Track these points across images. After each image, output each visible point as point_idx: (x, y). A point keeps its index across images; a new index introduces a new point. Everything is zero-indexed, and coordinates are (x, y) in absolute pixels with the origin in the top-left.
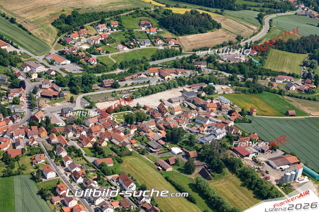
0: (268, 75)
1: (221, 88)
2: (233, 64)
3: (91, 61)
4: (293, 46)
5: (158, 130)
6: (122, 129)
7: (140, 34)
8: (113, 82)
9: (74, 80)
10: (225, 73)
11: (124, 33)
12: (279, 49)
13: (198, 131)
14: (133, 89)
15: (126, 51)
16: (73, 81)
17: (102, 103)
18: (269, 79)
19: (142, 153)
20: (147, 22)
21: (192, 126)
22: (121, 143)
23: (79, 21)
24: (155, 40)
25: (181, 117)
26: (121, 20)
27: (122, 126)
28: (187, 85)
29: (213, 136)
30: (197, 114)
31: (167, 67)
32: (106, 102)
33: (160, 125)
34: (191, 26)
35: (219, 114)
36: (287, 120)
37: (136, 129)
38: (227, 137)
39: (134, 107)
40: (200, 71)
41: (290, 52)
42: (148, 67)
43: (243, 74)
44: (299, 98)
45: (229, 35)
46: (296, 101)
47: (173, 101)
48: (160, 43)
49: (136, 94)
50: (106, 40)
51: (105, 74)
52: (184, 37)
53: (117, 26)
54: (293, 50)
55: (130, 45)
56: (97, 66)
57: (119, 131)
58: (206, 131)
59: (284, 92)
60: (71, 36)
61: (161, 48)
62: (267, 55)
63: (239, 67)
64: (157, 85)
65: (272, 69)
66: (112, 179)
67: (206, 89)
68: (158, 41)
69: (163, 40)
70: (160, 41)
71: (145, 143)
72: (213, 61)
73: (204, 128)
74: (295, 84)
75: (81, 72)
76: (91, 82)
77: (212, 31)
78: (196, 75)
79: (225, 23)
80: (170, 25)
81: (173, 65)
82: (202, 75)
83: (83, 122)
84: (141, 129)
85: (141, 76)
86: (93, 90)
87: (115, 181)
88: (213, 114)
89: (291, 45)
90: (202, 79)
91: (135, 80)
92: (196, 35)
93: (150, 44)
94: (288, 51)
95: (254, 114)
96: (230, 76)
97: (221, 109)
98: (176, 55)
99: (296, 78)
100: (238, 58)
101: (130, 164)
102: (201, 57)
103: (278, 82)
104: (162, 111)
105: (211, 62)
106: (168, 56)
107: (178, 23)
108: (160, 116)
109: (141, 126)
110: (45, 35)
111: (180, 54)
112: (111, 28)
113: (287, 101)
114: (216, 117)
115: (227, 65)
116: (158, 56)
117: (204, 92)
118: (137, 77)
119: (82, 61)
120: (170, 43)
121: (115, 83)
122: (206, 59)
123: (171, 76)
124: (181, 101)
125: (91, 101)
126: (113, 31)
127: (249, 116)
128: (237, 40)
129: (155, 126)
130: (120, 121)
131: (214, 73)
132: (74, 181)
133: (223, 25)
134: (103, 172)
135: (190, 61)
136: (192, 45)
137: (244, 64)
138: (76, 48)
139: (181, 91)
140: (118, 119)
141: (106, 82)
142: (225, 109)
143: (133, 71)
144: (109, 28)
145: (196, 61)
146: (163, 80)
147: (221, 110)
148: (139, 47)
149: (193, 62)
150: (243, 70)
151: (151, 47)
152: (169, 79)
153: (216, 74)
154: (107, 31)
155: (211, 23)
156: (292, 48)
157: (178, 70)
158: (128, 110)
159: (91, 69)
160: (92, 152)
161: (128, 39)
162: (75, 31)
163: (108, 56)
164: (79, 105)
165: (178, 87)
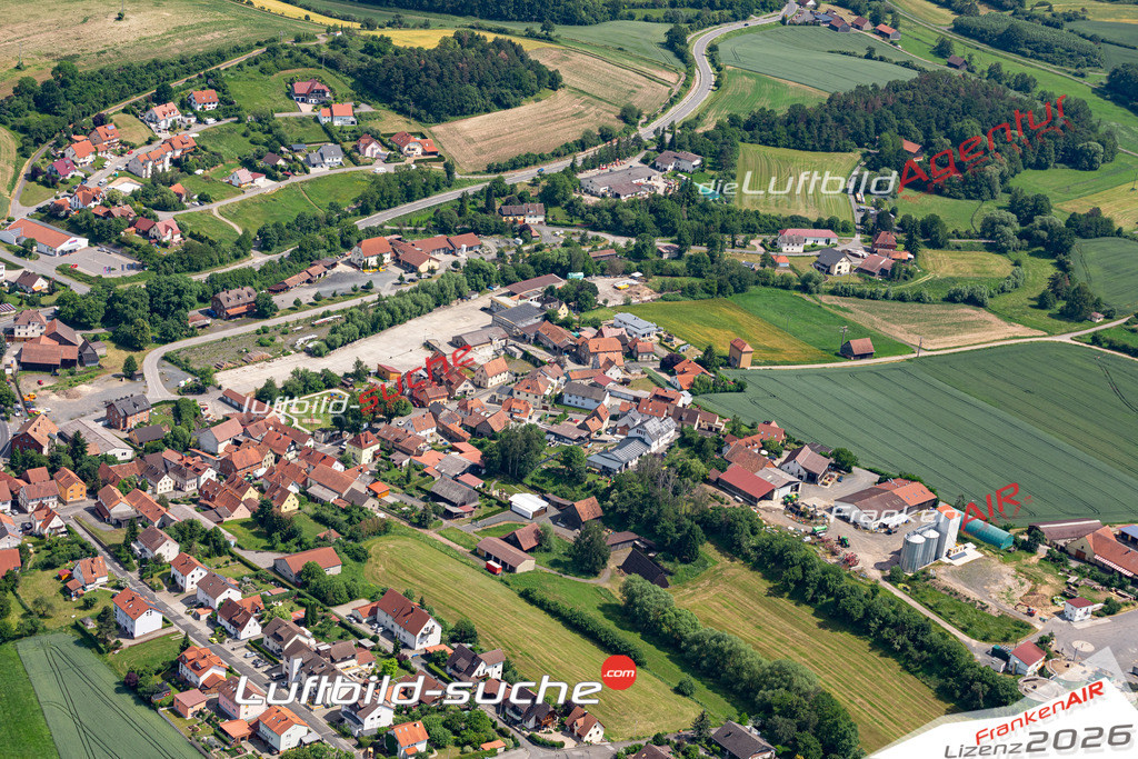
0: (749, 232)
1: (611, 288)
2: (634, 202)
3: (163, 231)
4: (807, 128)
5: (449, 444)
6: (329, 450)
7: (301, 129)
8: (252, 299)
9: (124, 301)
10: (610, 238)
11: (242, 128)
12: (765, 142)
13: (584, 434)
14: (323, 316)
15: (267, 188)
16: (117, 305)
17: (233, 371)
18: (755, 242)
19: (422, 522)
20: (318, 86)
21: (556, 420)
22: (344, 495)
23: (82, 98)
24: (355, 143)
25: (515, 393)
26: (225, 86)
27: (326, 442)
28: (498, 287)
29: (636, 442)
30: (563, 378)
31: (415, 232)
32: (248, 368)
33: (450, 426)
34: (468, 86)
35: (633, 372)
36: (852, 373)
37: (377, 447)
38: (684, 441)
39: (346, 375)
40: (529, 238)
41: (800, 149)
42: (354, 239)
43: (671, 235)
44: (869, 298)
45: (593, 109)
46: (861, 309)
47: (469, 343)
48: (375, 152)
49: (343, 329)
50: (191, 157)
51: (220, 271)
52: (450, 125)
53: (215, 105)
54: (811, 143)
55: (276, 168)
56: (187, 249)
57: (325, 457)
58: (607, 430)
59: (817, 283)
60: (69, 153)
61: (381, 169)
62: (733, 166)
63: (653, 210)
64: (400, 294)
65: (761, 212)
66: (351, 616)
67: (567, 293)
68: (367, 145)
69: (381, 141)
70: (373, 145)
71: (418, 488)
72: (564, 199)
73: (602, 421)
74: (843, 251)
75: (134, 272)
76: (179, 305)
77: (538, 100)
78: (519, 250)
79: (569, 69)
80: (396, 89)
81: (433, 223)
82: (537, 249)
83: (194, 438)
84: (390, 445)
85: (335, 270)
86: (192, 329)
87: (364, 621)
88: (615, 374)
89: (802, 126)
90: (545, 261)
91: (320, 285)
92: (487, 116)
93: (340, 160)
94: (794, 148)
95: (746, 361)
96: (628, 244)
97: (635, 354)
98: (437, 188)
99: (843, 234)
100: (643, 181)
101: (392, 561)
102: (520, 189)
103: (790, 250)
104: (445, 379)
105: (556, 203)
106: (409, 196)
107: (424, 79)
108: (443, 397)
109: (389, 434)
111: (449, 186)
112: (195, 114)
113: (832, 311)
114: (625, 382)
115: (612, 210)
116: (378, 197)
117: (564, 306)
118: (325, 273)
119: (129, 233)
120: (409, 149)
121: (260, 301)
122: (539, 194)
123: (437, 263)
124: (494, 341)
125: (196, 367)
126: (205, 123)
127: (730, 370)
128: (623, 125)
129: (435, 429)
130: (312, 425)
131: (576, 239)
132: (230, 635)
133: (566, 77)
134: (317, 593)
135: (487, 204)
136: (480, 151)
137: (667, 200)
138: (98, 192)
139: (484, 309)
140: (305, 421)
141: (228, 299)
142: (649, 353)
143: (308, 256)
144: (190, 116)
145: (506, 204)
146: (413, 276)
147: (636, 360)
148: (307, 172)
149: (497, 207)
150: (667, 221)
151: (347, 170)
152: (432, 271)
153: (583, 241)
154: (184, 126)
155: (529, 72)
156: (807, 135)
157: (453, 238)
158: (330, 386)
159: (168, 259)
160: (258, 535)
161: (264, 149)
162: (75, 133)
163: (209, 211)
164: (157, 385)
165: (473, 297)
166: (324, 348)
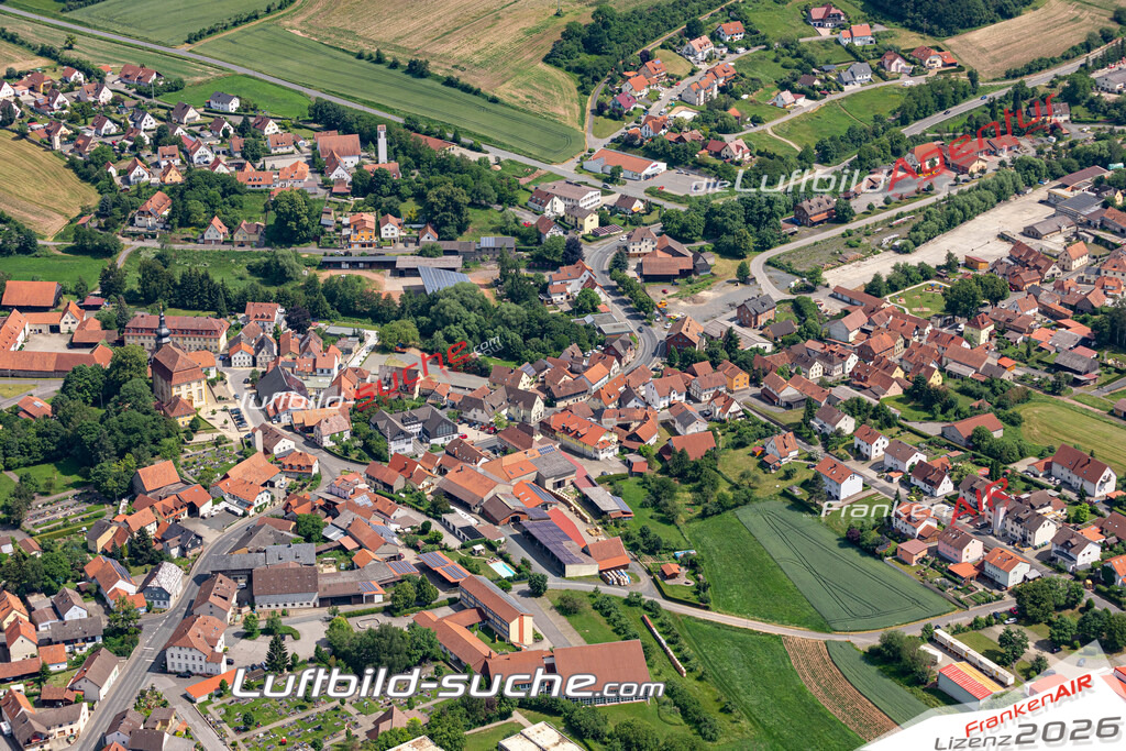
3: (735, 151)
5: (1053, 322)
6: (949, 333)
7: (825, 51)
8: (831, 206)
9: (722, 215)
11: (772, 54)
14: (897, 218)
15: (809, 107)
16: (716, 218)
17: (834, 271)
19: (1055, 390)
20: (832, 11)
22: (981, 369)
23: (623, 38)
24: (880, 60)
25: (1102, 272)
26: (747, 17)
27: (943, 326)
28: (1049, 180)
31: (954, 137)
32: (845, 267)
33: (1051, 306)
37: (992, 327)
39: (939, 268)
40: (1061, 136)
42: (903, 147)
45: (1086, 13)
47: (1042, 232)
48: (900, 67)
49: (924, 227)
50: (734, 84)
52: (961, 38)
53: (742, 36)
55: (813, 88)
56: (760, 165)
57: (953, 338)
60: (626, 87)
61: (910, 82)
64: (961, 193)
66: (1027, 471)
67: (1119, 182)
68: (892, 61)
69: (903, 56)
70: (897, 61)
71: (1038, 361)
72: (1084, 98)
76: (771, 215)
77: (1035, 9)
78: (1055, 147)
80: (907, 7)
81: (969, 128)
82: (1073, 145)
86: (785, 236)
87: (1041, 475)
90: (1088, 154)
92: (992, 26)
93: (869, 76)
98: (964, 96)
101: (1043, 424)
102: (1041, 91)
104: (1032, 265)
105: (1077, 102)
106: (942, 105)
108: (1037, 280)
110: (540, 97)
111: (974, 94)
112: (726, 45)
116: (916, 106)
117: (1118, 193)
119: (702, 155)
120: (930, 62)
121: (839, 207)
122: (1060, 95)
124: (1062, 229)
125: (799, 269)
126: (737, 52)
128: (1119, 26)
129: (1037, 309)
130: (923, 312)
131: (1105, 133)
132: (926, 494)
134: (991, 452)
135: (1014, 107)
136: (995, 60)
138: (663, 120)
139: (1041, 202)
141: (811, 208)
143: (867, 164)
144: (722, 47)
145: (1031, 105)
146: (966, 176)
148: (841, 90)
149: (1024, 110)
151: (878, 85)
152: (982, 171)
153: (1112, 135)
154: (719, 56)
157: (992, 140)
158: (927, 278)
159: (746, 176)
160: (915, 408)
161: (798, 72)
162: (626, 70)
163: (765, 131)
164: (770, 287)
165: (1028, 192)
166: (911, 245)
